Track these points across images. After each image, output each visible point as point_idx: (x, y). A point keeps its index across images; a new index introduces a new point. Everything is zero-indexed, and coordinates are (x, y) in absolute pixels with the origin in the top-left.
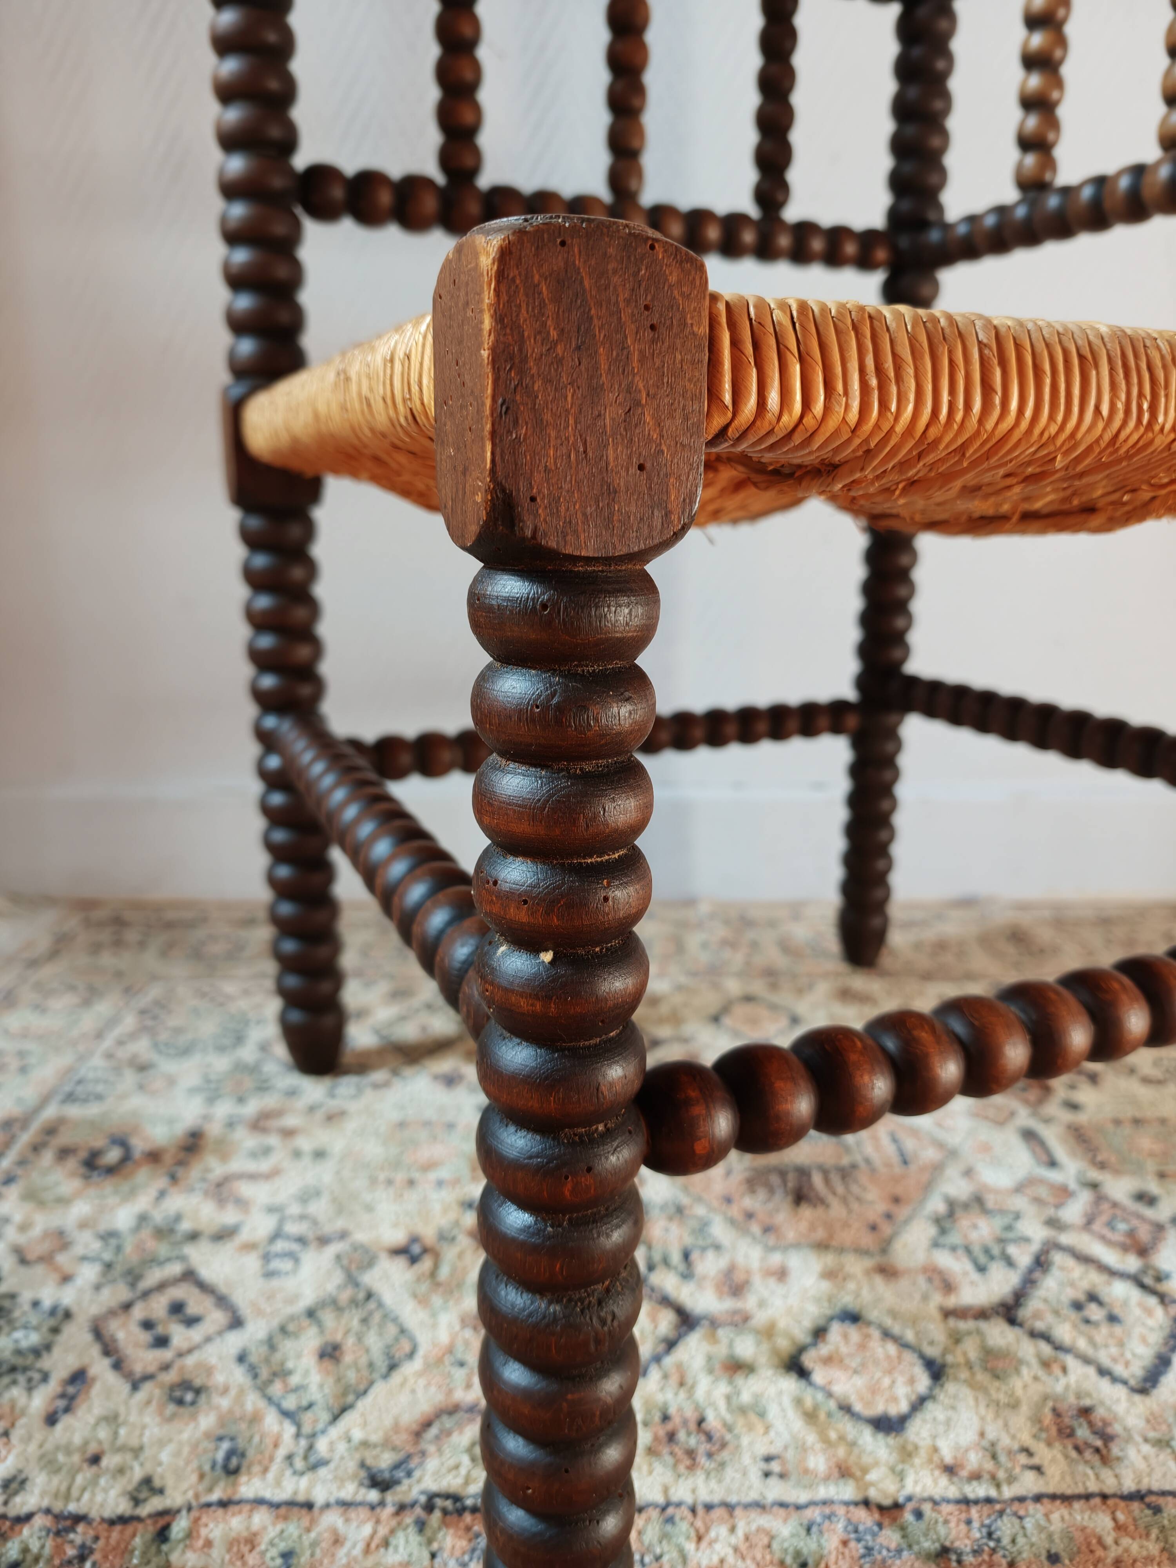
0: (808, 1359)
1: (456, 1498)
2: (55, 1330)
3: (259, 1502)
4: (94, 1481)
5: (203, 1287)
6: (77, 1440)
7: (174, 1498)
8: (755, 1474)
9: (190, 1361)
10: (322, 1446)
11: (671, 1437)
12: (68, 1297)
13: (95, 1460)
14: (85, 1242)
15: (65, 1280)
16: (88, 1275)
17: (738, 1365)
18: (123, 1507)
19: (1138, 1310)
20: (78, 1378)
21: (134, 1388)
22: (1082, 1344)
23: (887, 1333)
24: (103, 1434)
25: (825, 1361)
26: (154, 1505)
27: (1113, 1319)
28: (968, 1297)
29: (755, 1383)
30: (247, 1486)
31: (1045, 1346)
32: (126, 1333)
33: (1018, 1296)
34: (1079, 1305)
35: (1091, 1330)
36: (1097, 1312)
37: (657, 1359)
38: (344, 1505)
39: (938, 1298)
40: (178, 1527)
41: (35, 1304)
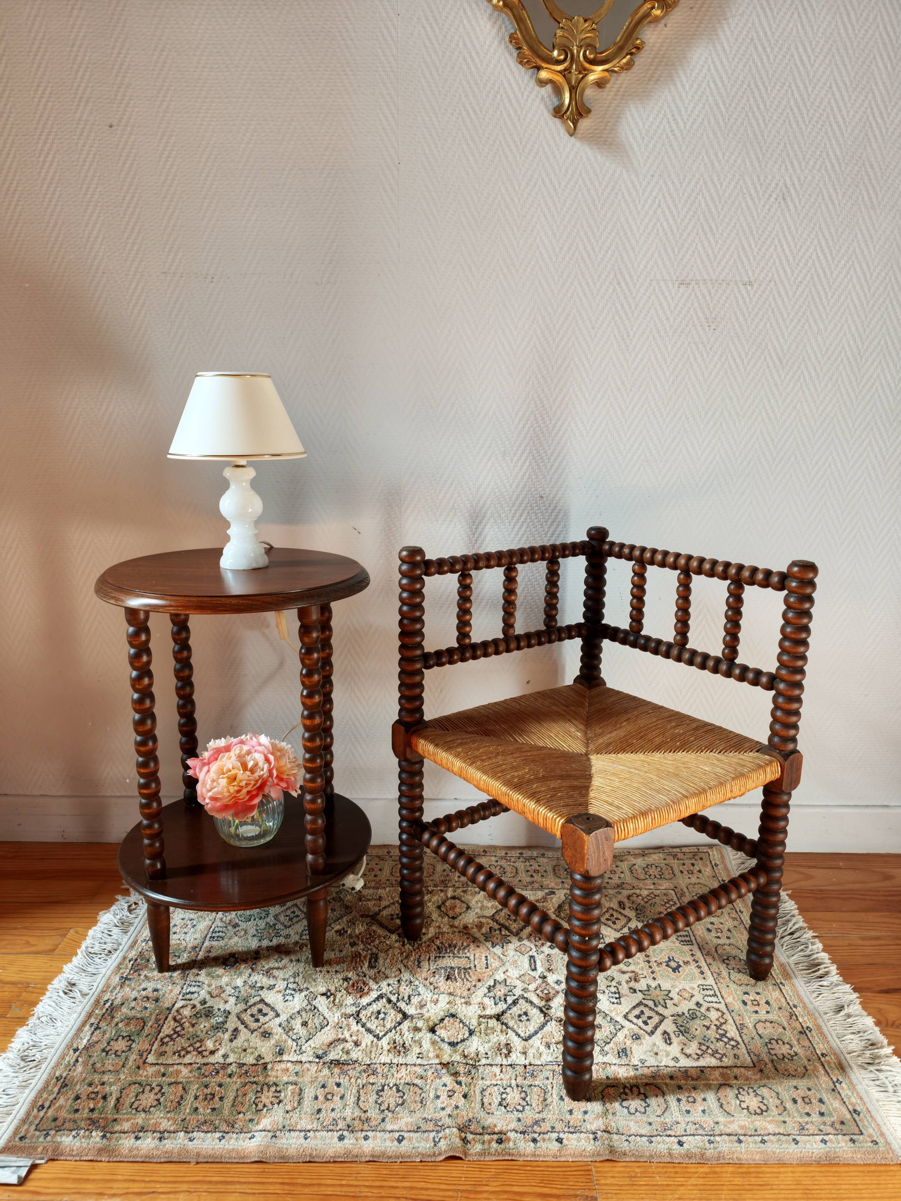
0: (436, 1028)
1: (338, 1061)
2: (227, 1017)
3: (288, 1061)
4: (246, 1056)
5: (266, 1004)
6: (239, 1045)
7: (267, 1060)
8: (415, 1057)
9: (266, 1026)
10: (303, 1048)
11: (395, 1047)
12: (228, 1007)
13: (245, 1050)
14: (229, 990)
15: (226, 1002)
16: (232, 1000)
17: (417, 1029)
18: (254, 1062)
19: (537, 1018)
20: (236, 1030)
21: (252, 1033)
22: (515, 1027)
23: (461, 1021)
24: (246, 1044)
25: (441, 1028)
26: (262, 1061)
27: (528, 1020)
28: (488, 1012)
29: (420, 1034)
30: (285, 1057)
31: (504, 1027)
32: (246, 1017)
33: (503, 1012)
34: (520, 1016)
35: (520, 1023)
36: (524, 1018)
37: (395, 1028)
38: (310, 1062)
39: (479, 1012)
40: (269, 1066)
41: (219, 1009)
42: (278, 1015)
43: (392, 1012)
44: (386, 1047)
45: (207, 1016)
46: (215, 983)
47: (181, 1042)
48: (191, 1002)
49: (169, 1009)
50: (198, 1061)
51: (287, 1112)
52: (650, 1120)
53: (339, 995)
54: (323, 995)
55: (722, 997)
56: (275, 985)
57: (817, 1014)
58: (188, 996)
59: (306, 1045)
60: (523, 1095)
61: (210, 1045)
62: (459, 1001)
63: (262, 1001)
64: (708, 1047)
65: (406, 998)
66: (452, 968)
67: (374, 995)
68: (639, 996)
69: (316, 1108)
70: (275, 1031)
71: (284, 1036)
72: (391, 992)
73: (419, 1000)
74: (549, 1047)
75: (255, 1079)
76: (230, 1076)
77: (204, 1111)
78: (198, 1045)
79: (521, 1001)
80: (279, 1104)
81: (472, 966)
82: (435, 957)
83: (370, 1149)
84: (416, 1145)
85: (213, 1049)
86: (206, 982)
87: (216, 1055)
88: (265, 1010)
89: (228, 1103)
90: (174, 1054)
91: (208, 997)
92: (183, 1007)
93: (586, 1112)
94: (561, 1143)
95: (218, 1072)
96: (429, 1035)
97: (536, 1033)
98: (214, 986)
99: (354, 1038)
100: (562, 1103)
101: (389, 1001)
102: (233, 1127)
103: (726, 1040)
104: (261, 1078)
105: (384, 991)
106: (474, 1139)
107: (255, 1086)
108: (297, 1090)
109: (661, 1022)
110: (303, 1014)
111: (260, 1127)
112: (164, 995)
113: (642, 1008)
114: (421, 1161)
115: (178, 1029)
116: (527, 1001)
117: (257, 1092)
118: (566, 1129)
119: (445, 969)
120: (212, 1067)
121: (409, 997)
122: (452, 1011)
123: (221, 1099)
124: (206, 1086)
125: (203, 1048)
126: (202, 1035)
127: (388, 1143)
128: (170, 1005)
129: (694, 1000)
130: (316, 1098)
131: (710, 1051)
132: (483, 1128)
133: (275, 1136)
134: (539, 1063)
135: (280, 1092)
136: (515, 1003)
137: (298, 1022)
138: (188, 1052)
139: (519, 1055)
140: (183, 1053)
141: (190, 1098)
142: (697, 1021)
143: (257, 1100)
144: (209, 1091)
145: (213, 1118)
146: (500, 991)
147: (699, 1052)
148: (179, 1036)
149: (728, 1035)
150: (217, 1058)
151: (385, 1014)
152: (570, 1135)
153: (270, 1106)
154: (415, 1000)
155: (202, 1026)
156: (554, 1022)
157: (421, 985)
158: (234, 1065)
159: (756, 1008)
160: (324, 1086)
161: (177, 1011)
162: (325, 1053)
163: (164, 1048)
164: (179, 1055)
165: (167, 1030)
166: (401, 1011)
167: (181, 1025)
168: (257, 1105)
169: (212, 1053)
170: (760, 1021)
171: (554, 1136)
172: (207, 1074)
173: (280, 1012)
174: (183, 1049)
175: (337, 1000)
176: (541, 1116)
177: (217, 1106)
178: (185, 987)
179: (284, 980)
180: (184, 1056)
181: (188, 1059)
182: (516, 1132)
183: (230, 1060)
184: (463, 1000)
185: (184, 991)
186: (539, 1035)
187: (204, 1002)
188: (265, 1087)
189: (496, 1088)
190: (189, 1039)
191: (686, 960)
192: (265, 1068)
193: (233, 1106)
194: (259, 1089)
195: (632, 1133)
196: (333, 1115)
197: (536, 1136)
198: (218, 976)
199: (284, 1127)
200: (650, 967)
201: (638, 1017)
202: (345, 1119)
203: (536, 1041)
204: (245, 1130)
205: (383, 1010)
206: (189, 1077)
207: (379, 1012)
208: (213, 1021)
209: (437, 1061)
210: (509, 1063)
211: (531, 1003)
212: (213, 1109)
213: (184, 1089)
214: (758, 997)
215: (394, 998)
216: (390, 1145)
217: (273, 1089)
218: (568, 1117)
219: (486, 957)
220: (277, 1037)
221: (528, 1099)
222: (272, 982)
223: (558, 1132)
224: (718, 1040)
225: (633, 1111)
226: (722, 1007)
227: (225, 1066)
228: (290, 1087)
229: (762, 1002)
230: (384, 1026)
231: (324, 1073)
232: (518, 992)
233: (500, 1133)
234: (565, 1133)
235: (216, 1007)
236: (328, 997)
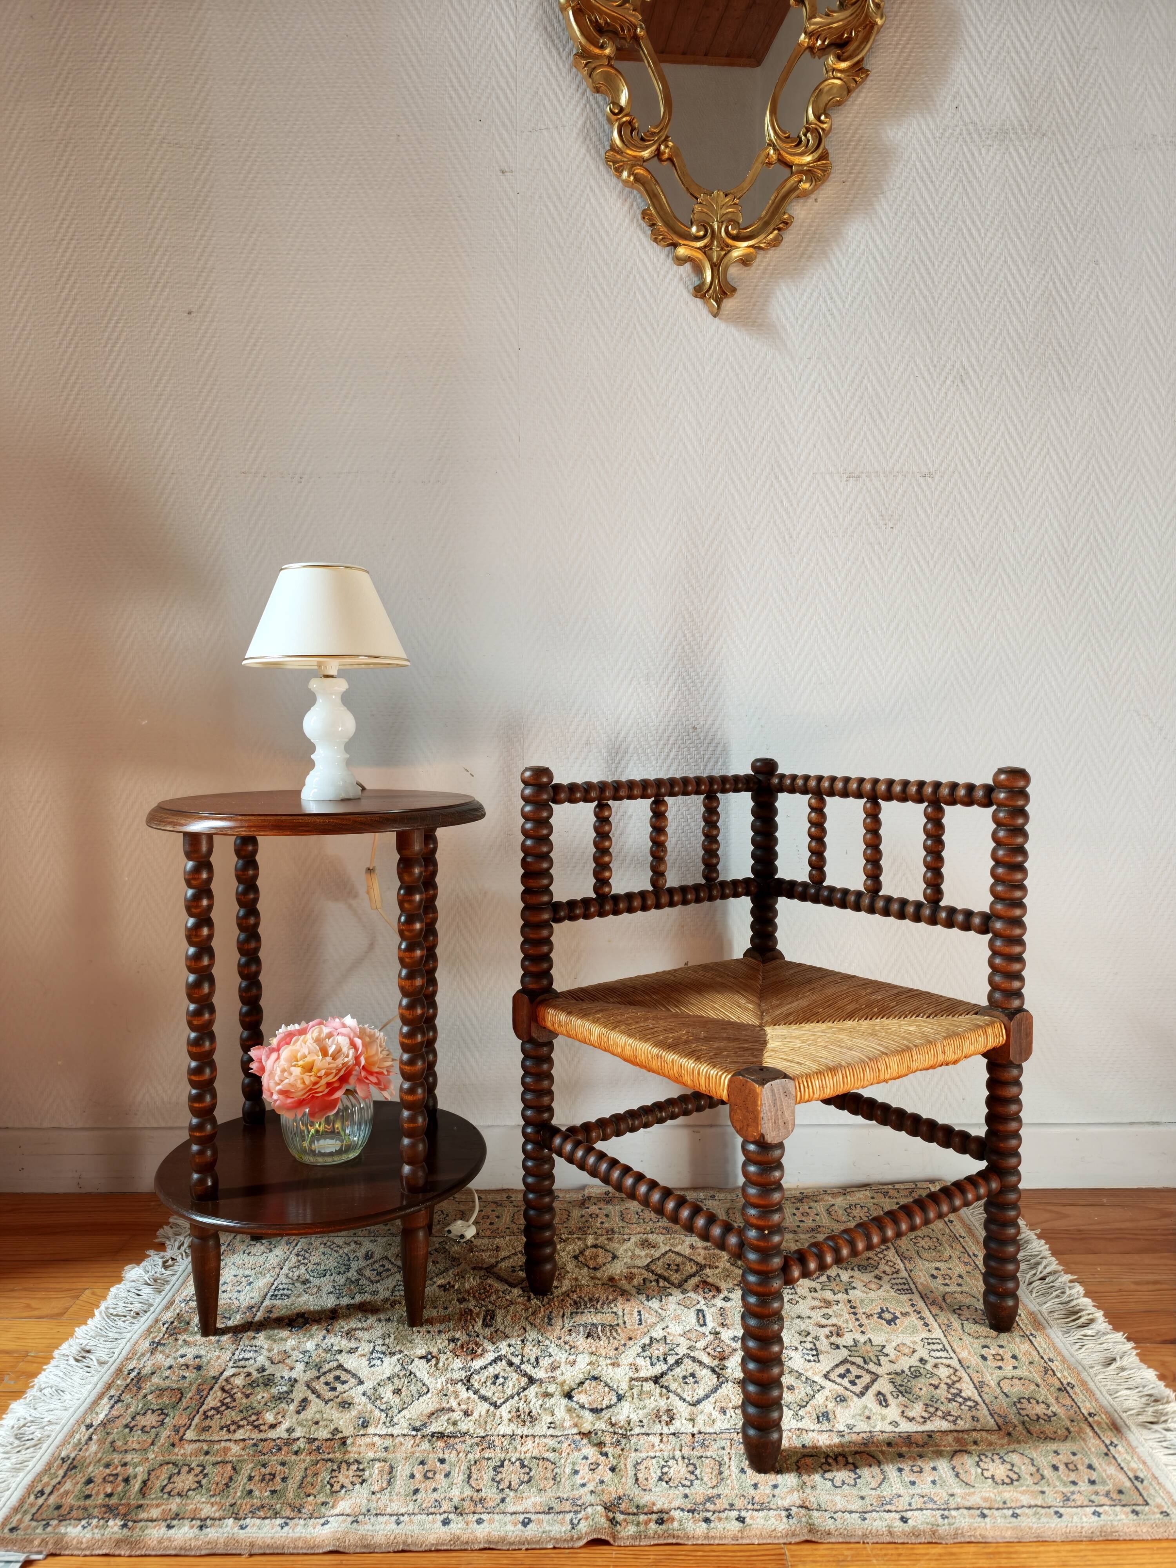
0: (573, 1392)
1: (442, 1433)
2: (293, 1386)
3: (375, 1434)
4: (318, 1429)
5: (346, 1370)
6: (309, 1418)
7: (346, 1433)
8: (545, 1427)
9: (345, 1395)
10: (395, 1420)
11: (519, 1416)
12: (294, 1375)
13: (317, 1423)
14: (296, 1355)
15: (292, 1369)
16: (300, 1367)
17: (547, 1395)
18: (329, 1436)
19: (708, 1379)
20: (305, 1400)
21: (326, 1403)
22: (679, 1390)
23: (606, 1385)
24: (318, 1416)
25: (580, 1393)
26: (340, 1435)
27: (696, 1382)
28: (643, 1374)
29: (552, 1401)
30: (371, 1430)
31: (664, 1391)
32: (319, 1386)
33: (663, 1375)
34: (685, 1377)
35: (686, 1386)
36: (691, 1380)
37: (518, 1394)
38: (404, 1435)
39: (631, 1374)
40: (349, 1441)
41: (282, 1377)
42: (361, 1383)
43: (515, 1376)
44: (506, 1416)
45: (266, 1385)
46: (276, 1348)
47: (230, 1415)
48: (245, 1370)
49: (216, 1379)
50: (253, 1436)
51: (373, 1493)
52: (863, 1494)
53: (443, 1358)
54: (421, 1358)
55: (954, 1352)
56: (357, 1348)
57: (1080, 1368)
58: (242, 1363)
59: (399, 1416)
60: (691, 1468)
61: (269, 1417)
62: (603, 1362)
63: (340, 1366)
64: (937, 1409)
65: (533, 1360)
66: (593, 1324)
67: (490, 1357)
68: (845, 1353)
69: (412, 1488)
70: (356, 1400)
71: (370, 1406)
72: (512, 1354)
73: (550, 1361)
74: (724, 1413)
75: (330, 1456)
76: (296, 1453)
77: (261, 1493)
78: (254, 1418)
79: (686, 1361)
80: (362, 1484)
81: (621, 1322)
82: (572, 1314)
83: (485, 1534)
84: (548, 1528)
85: (274, 1422)
86: (266, 1346)
87: (278, 1429)
88: (344, 1376)
89: (293, 1484)
90: (222, 1428)
91: (267, 1364)
92: (233, 1375)
93: (775, 1486)
94: (743, 1522)
95: (280, 1449)
96: (564, 1401)
97: (707, 1396)
98: (275, 1351)
99: (464, 1407)
100: (743, 1476)
101: (511, 1364)
102: (300, 1511)
103: (960, 1400)
104: (338, 1455)
105: (503, 1352)
106: (625, 1520)
107: (330, 1464)
108: (387, 1468)
109: (873, 1381)
110: (396, 1380)
111: (337, 1511)
112: (209, 1362)
113: (848, 1366)
114: (554, 1548)
115: (228, 1400)
116: (694, 1361)
117: (333, 1470)
118: (750, 1506)
119: (585, 1326)
120: (272, 1444)
121: (537, 1359)
122: (595, 1373)
123: (284, 1480)
124: (264, 1466)
125: (261, 1422)
126: (259, 1407)
127: (510, 1527)
128: (217, 1374)
129: (917, 1356)
130: (412, 1476)
131: (939, 1413)
132: (638, 1507)
133: (357, 1521)
134: (712, 1431)
135: (363, 1470)
136: (678, 1363)
137: (390, 1388)
138: (239, 1427)
139: (684, 1422)
140: (232, 1428)
141: (242, 1479)
142: (922, 1380)
143: (333, 1481)
144: (268, 1470)
145: (273, 1502)
146: (659, 1350)
147: (926, 1415)
148: (228, 1408)
149: (963, 1394)
150: (280, 1432)
151: (505, 1378)
152: (755, 1513)
153: (351, 1487)
154: (545, 1362)
155: (259, 1397)
156: (730, 1384)
157: (553, 1345)
158: (301, 1440)
159: (1000, 1363)
160: (422, 1463)
161: (227, 1380)
162: (424, 1425)
163: (208, 1422)
164: (229, 1431)
165: (212, 1401)
166: (525, 1374)
167: (232, 1396)
168: (332, 1486)
169: (273, 1426)
170: (1005, 1378)
171: (735, 1514)
172: (265, 1451)
173: (363, 1378)
174: (233, 1423)
175: (441, 1364)
176: (715, 1491)
177: (278, 1488)
178: (237, 1353)
179: (370, 1342)
180: (234, 1431)
181: (240, 1434)
182: (683, 1510)
183: (297, 1434)
184: (609, 1361)
185: (236, 1357)
186: (712, 1399)
187: (262, 1369)
188: (344, 1466)
189: (654, 1461)
190: (241, 1411)
191: (904, 1311)
192: (344, 1443)
193: (300, 1487)
194: (335, 1467)
195: (838, 1508)
196: (435, 1495)
197: (709, 1515)
198: (282, 1339)
199: (369, 1511)
200: (857, 1320)
201: (842, 1376)
202: (451, 1500)
203: (707, 1406)
204: (315, 1515)
205: (502, 1374)
206: (241, 1456)
207: (497, 1377)
208: (274, 1391)
209: (575, 1431)
210: (672, 1431)
211: (700, 1363)
212: (273, 1492)
213: (234, 1468)
214: (1001, 1351)
215: (516, 1361)
216: (512, 1528)
217: (355, 1467)
218: (752, 1492)
219: (639, 1312)
220: (360, 1408)
221: (697, 1472)
222: (353, 1344)
223: (739, 1510)
224: (950, 1400)
225: (838, 1484)
226: (955, 1363)
227: (289, 1442)
228: (377, 1465)
229: (1007, 1356)
230: (503, 1392)
231: (423, 1447)
232: (682, 1351)
233: (661, 1512)
234: (748, 1510)
235: (278, 1375)
236: (428, 1361)
